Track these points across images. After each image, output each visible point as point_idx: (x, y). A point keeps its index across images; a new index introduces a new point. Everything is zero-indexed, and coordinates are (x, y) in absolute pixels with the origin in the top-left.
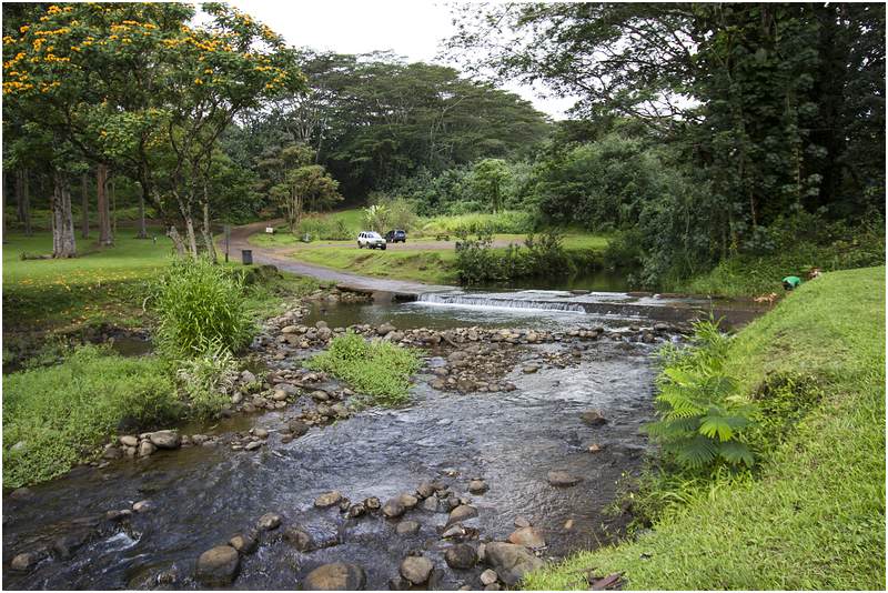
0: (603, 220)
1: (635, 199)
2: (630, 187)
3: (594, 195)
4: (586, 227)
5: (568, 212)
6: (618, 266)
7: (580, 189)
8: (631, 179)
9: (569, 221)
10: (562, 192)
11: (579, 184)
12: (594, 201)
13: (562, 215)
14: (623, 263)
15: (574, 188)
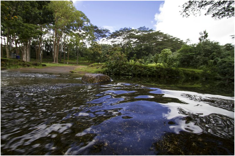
0: (202, 65)
1: (215, 58)
2: (214, 54)
3: (199, 57)
4: (195, 67)
5: (188, 62)
6: (206, 79)
7: (193, 55)
8: (214, 52)
9: (188, 65)
10: (187, 56)
11: (193, 53)
12: (199, 59)
13: (186, 63)
14: (209, 78)
15: (191, 54)
